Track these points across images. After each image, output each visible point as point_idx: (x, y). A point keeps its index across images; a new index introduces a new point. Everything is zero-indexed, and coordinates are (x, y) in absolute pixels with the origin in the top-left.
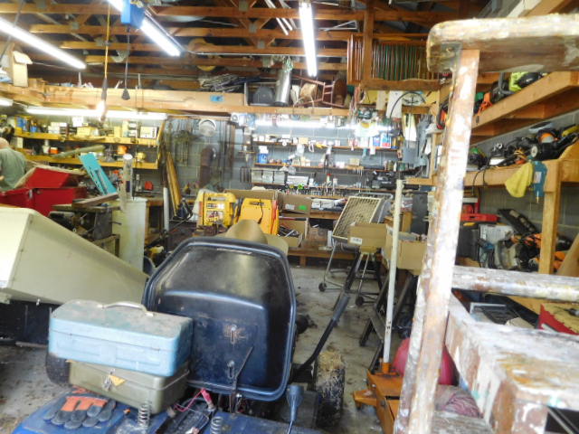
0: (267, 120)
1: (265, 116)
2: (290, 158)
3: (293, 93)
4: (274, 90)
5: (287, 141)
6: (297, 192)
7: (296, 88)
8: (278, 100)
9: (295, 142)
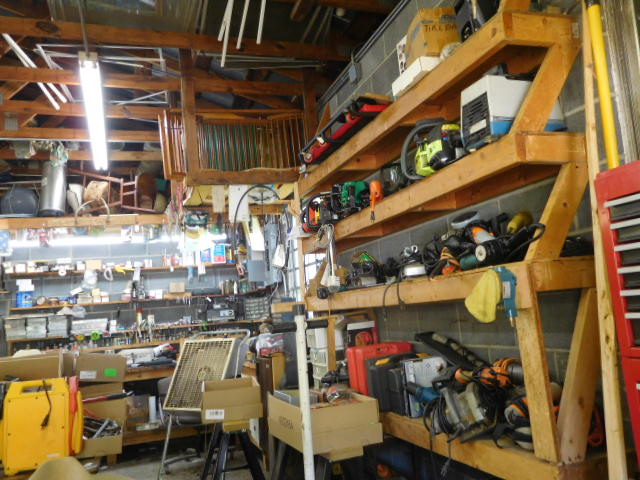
0: (29, 239)
1: (26, 234)
2: (74, 292)
3: (71, 196)
4: (38, 193)
5: (68, 268)
6: (91, 343)
7: (76, 188)
8: (46, 207)
9: (80, 267)
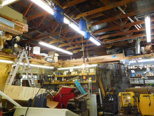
0: (134, 61)
2: (144, 73)
3: (142, 50)
4: (134, 50)
5: (142, 67)
7: (143, 48)
8: (136, 53)
9: (145, 67)
